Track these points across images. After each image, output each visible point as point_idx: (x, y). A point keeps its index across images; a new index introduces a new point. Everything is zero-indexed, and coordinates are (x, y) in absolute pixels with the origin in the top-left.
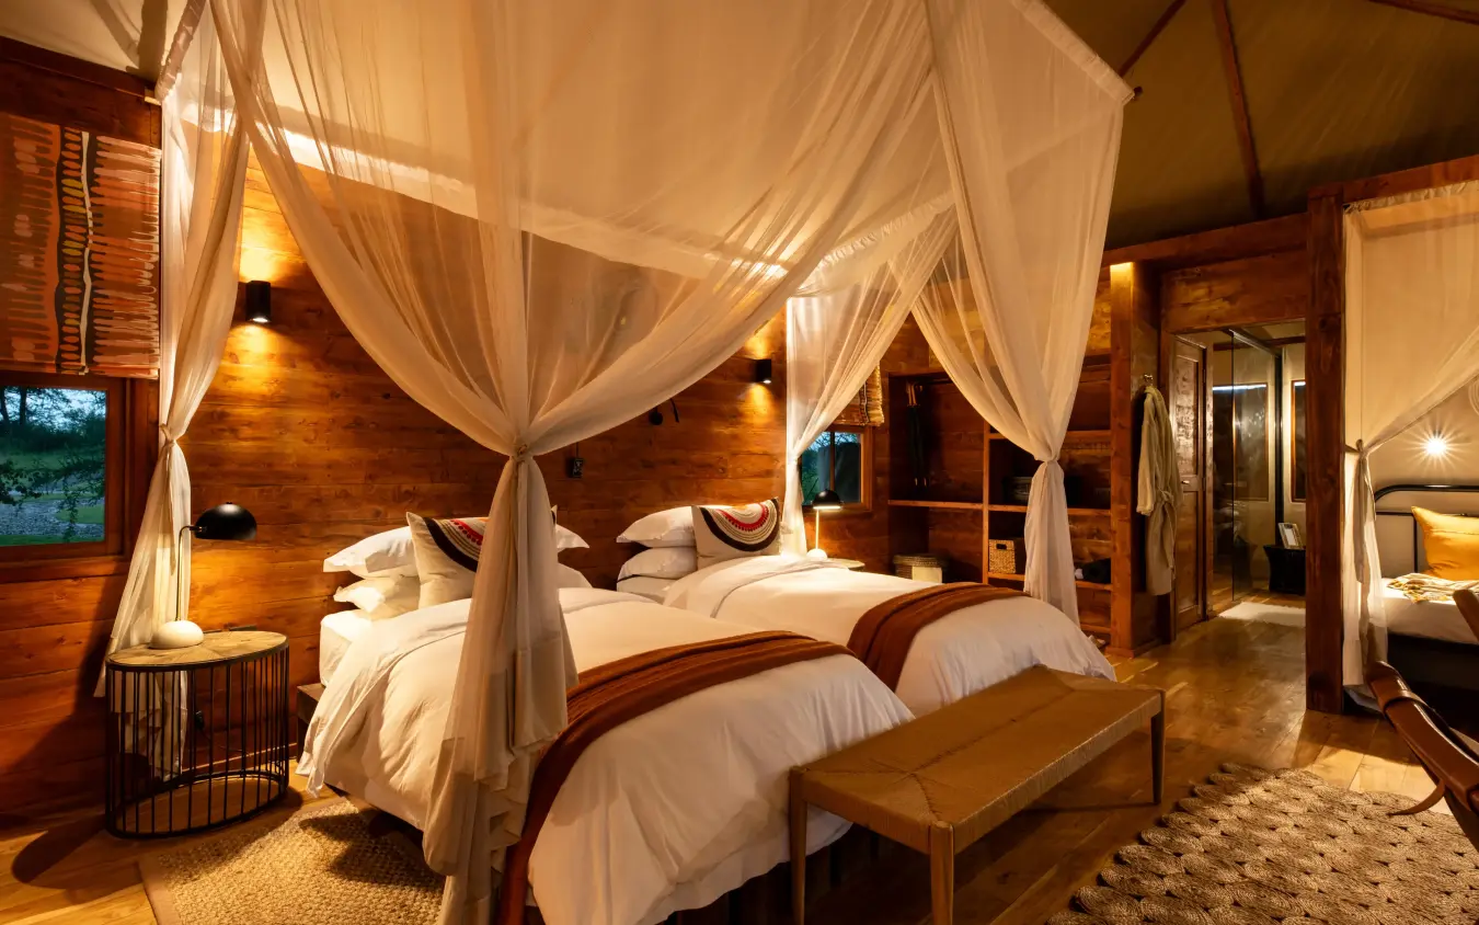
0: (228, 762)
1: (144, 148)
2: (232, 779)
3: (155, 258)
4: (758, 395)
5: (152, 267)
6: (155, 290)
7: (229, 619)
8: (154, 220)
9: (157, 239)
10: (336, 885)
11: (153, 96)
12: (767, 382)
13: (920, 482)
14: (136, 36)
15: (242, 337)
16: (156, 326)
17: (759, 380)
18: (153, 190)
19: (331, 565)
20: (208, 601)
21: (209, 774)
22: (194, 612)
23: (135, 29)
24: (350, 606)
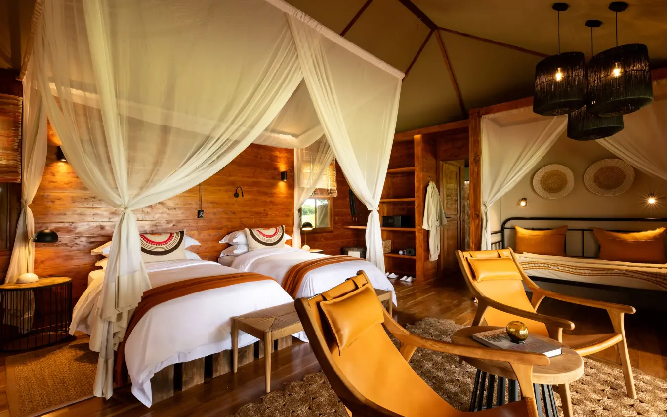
0: (51, 327)
1: (16, 97)
2: (53, 333)
3: (20, 138)
4: (282, 185)
5: (18, 141)
6: (20, 150)
7: (50, 273)
8: (20, 123)
9: (20, 131)
10: (76, 364)
11: (19, 78)
12: (285, 180)
13: (355, 219)
14: (10, 56)
15: (55, 166)
16: (20, 163)
17: (282, 179)
18: (20, 113)
19: (94, 252)
20: (42, 266)
21: (42, 331)
22: (36, 270)
23: (9, 53)
24: (101, 268)
